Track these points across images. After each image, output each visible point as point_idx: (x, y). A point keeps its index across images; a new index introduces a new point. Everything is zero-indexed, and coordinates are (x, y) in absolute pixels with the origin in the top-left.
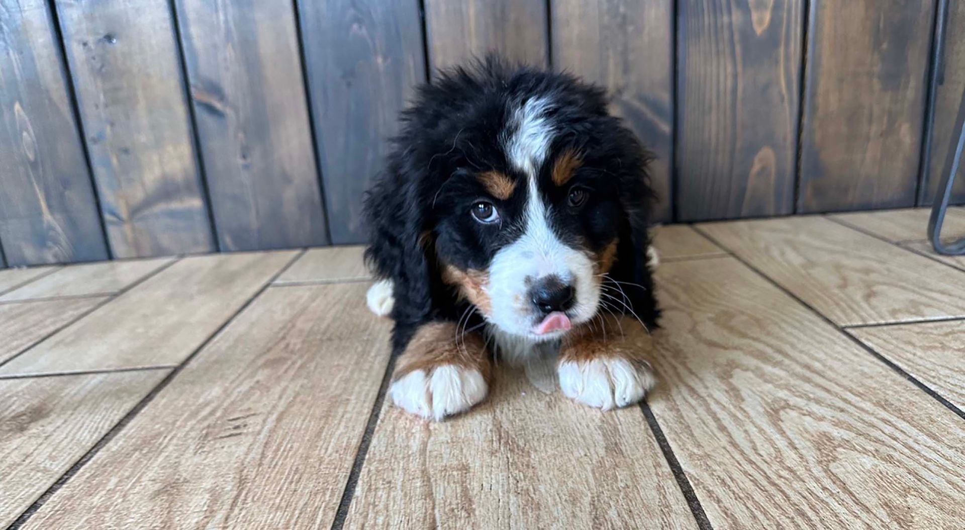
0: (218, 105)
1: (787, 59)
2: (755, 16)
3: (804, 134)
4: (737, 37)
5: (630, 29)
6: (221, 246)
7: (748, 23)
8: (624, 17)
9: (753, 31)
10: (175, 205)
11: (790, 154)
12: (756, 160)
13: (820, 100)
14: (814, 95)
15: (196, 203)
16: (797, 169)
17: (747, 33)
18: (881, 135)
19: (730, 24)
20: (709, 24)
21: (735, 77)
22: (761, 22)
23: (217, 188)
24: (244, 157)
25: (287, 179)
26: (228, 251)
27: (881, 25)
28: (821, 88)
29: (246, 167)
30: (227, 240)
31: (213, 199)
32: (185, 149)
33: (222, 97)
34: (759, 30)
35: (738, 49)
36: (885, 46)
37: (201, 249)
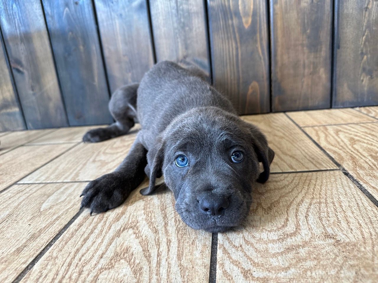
0: (21, 69)
1: (261, 40)
2: (244, 20)
3: (272, 75)
4: (236, 30)
5: (187, 28)
6: (28, 127)
7: (241, 23)
8: (184, 23)
9: (244, 27)
10: (9, 110)
11: (266, 84)
12: (250, 87)
13: (279, 58)
14: (276, 56)
15: (17, 110)
16: (271, 91)
17: (241, 28)
18: (310, 74)
19: (233, 25)
20: (223, 24)
21: (237, 49)
22: (247, 22)
23: (24, 103)
24: (33, 90)
25: (50, 99)
26: (31, 129)
27: (306, 21)
28: (279, 52)
29: (34, 94)
30: (30, 125)
31: (24, 108)
32: (10, 87)
33: (22, 66)
34: (246, 26)
35: (237, 35)
36: (308, 31)
37: (21, 128)
